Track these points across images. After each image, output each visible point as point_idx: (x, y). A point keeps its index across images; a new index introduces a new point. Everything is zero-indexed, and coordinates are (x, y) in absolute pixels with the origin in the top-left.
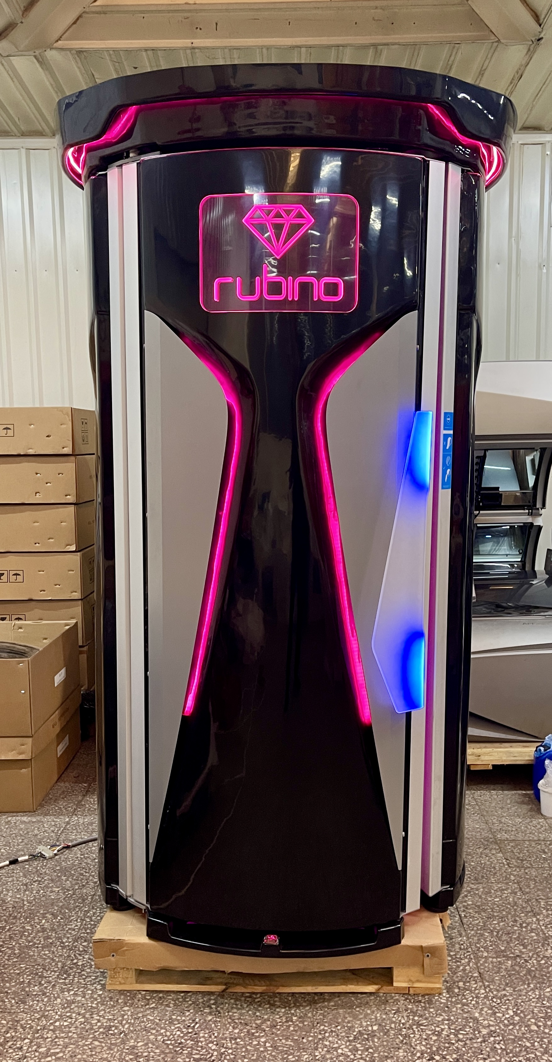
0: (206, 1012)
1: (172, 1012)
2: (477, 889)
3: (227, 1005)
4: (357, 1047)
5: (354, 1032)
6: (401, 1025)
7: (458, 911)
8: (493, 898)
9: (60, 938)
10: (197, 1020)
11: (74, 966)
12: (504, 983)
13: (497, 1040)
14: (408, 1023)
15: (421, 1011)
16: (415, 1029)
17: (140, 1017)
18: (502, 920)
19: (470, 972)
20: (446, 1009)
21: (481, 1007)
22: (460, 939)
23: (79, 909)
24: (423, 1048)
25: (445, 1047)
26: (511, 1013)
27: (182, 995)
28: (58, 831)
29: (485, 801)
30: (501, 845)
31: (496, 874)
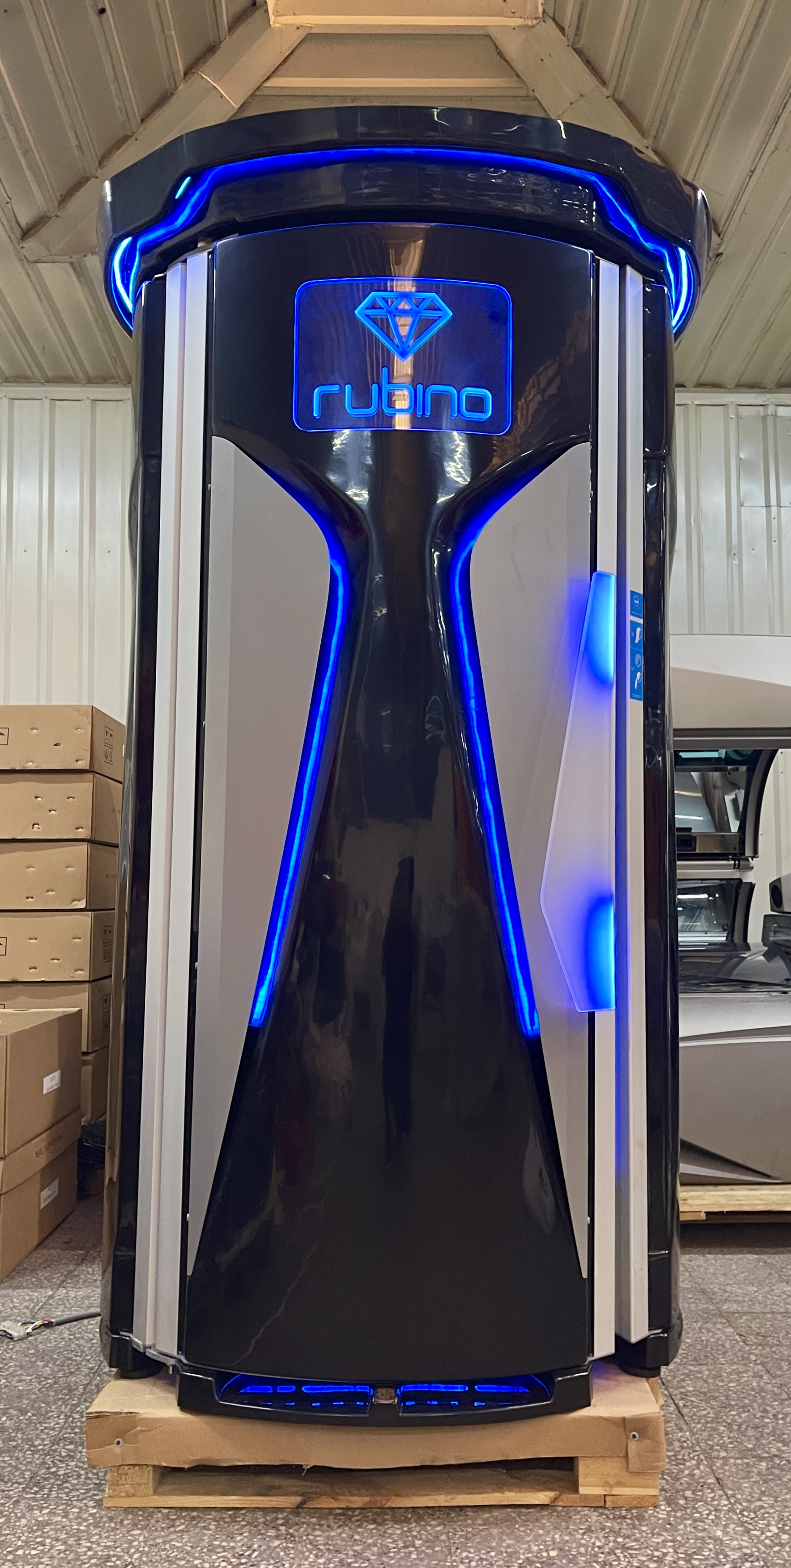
0: (269, 1536)
1: (213, 1536)
2: (700, 1373)
3: (305, 1526)
5: (517, 1560)
6: (596, 1549)
7: (673, 1399)
8: (725, 1383)
9: (31, 1440)
10: (255, 1546)
11: (51, 1476)
12: (758, 1491)
14: (607, 1547)
15: (626, 1530)
16: (619, 1555)
17: (159, 1543)
18: (743, 1411)
20: (668, 1526)
21: (724, 1523)
22: (680, 1434)
23: (63, 1403)
26: (774, 1529)
27: (230, 1513)
28: (34, 1306)
29: (698, 1266)
30: (729, 1318)
31: (724, 1353)
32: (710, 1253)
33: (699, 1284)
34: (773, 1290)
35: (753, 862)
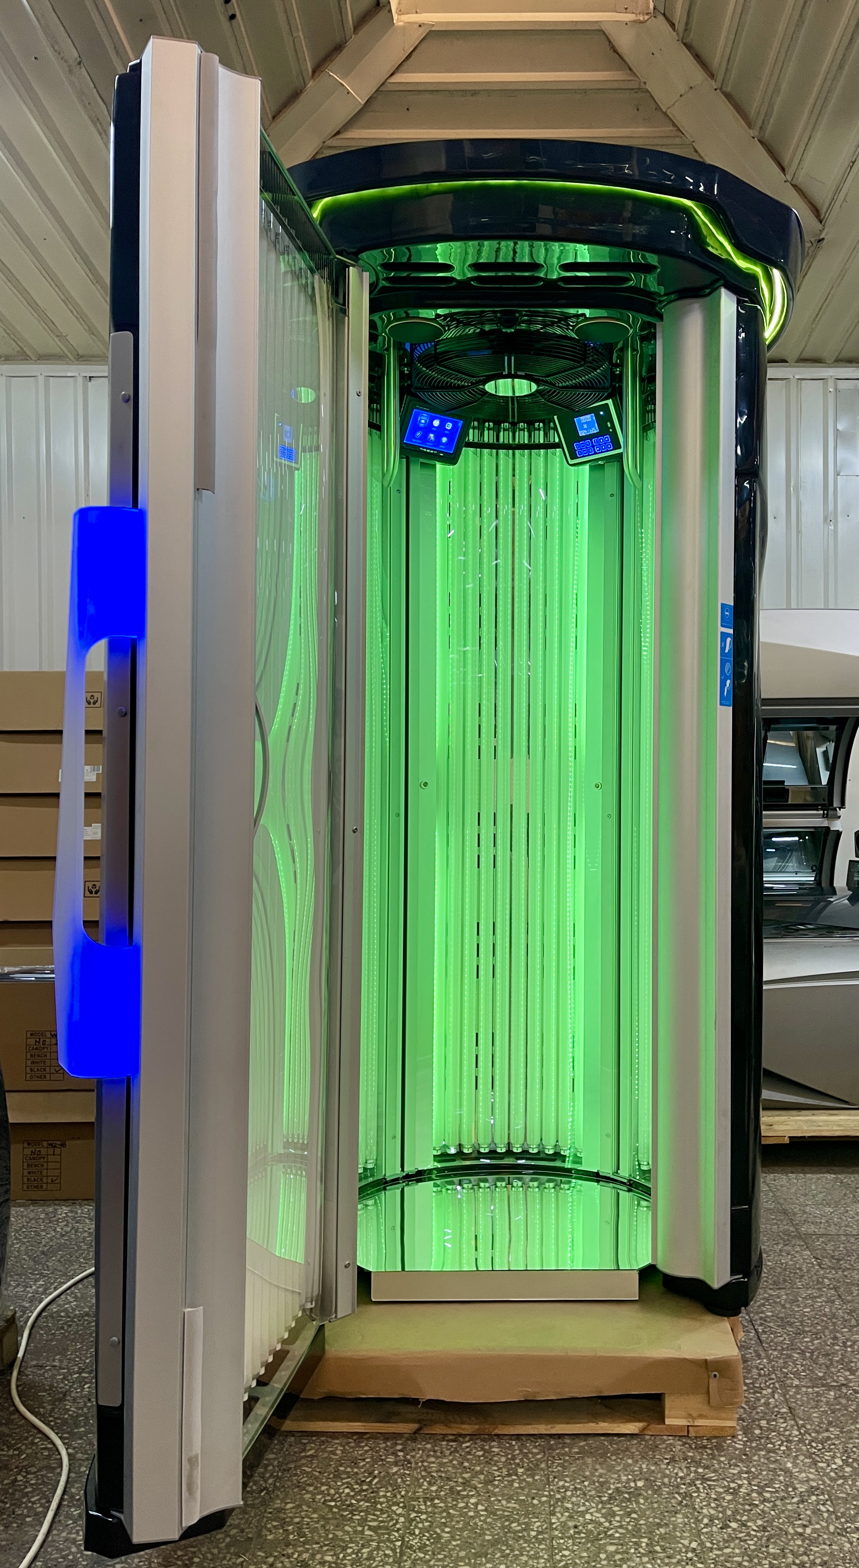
0: (389, 1462)
1: (340, 1461)
2: (779, 1297)
3: (420, 1452)
4: (614, 1512)
5: (608, 1490)
6: (679, 1480)
7: (753, 1324)
8: (801, 1308)
10: (376, 1472)
12: (826, 1422)
13: (822, 1500)
14: (688, 1478)
15: (706, 1460)
16: (698, 1486)
17: (291, 1468)
18: (816, 1337)
19: (776, 1406)
20: (744, 1457)
21: (794, 1454)
22: (758, 1361)
24: (713, 1512)
25: (745, 1511)
26: (840, 1462)
27: (354, 1437)
29: (782, 1186)
30: (806, 1239)
31: (802, 1276)
32: (792, 1173)
33: (781, 1205)
34: (847, 1211)
35: (841, 812)
